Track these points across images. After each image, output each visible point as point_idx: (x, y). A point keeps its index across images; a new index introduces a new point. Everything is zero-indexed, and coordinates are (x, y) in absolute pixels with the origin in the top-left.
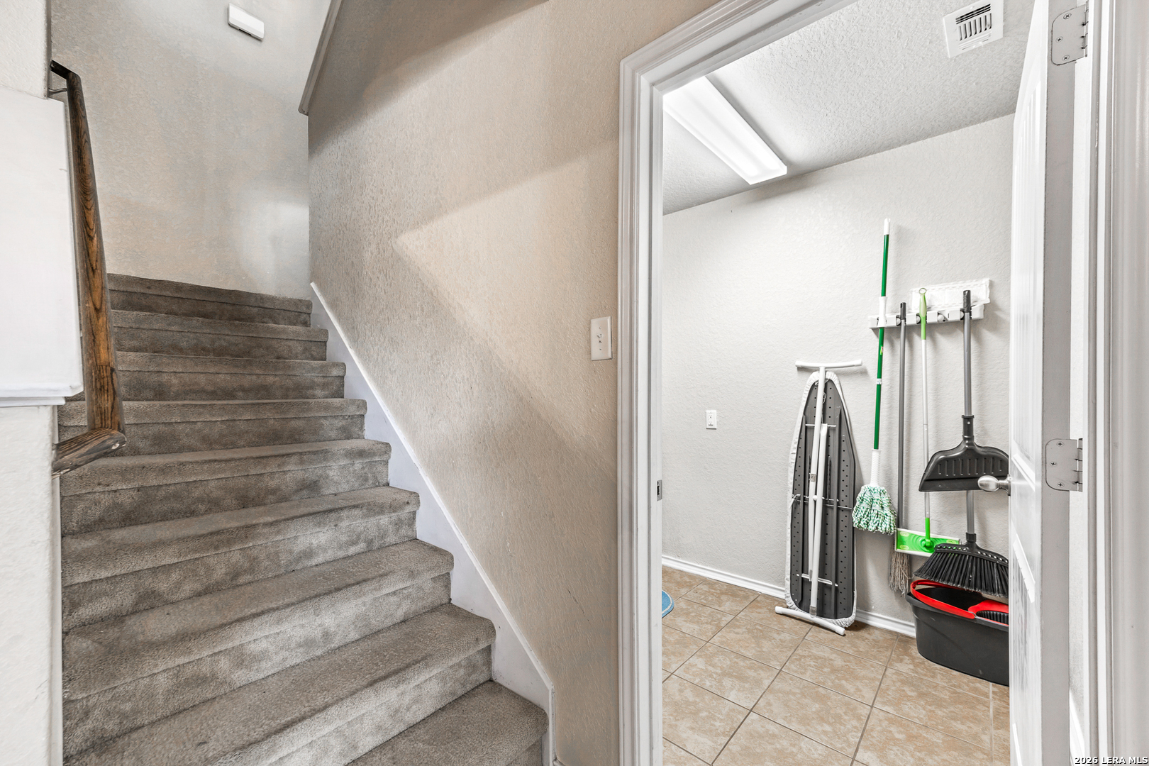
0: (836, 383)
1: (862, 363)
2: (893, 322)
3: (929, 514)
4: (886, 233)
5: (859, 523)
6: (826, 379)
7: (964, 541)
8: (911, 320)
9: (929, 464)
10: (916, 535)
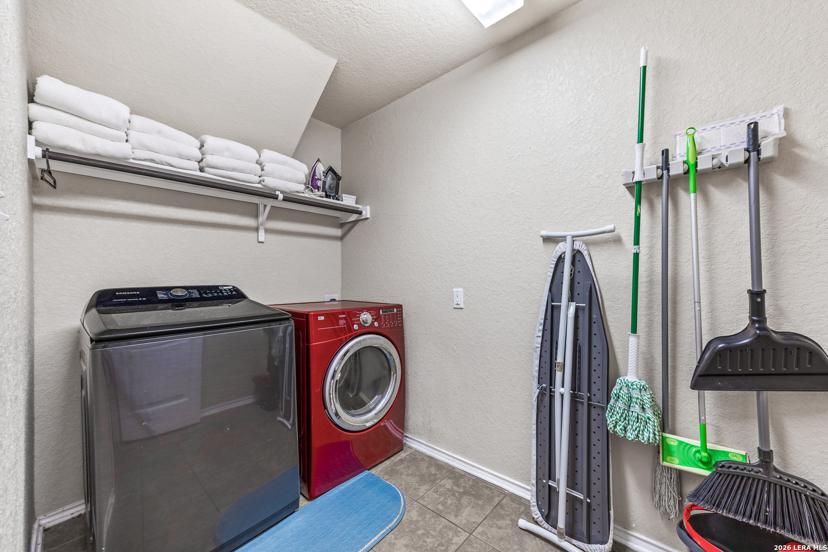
0: (585, 253)
1: (615, 228)
2: (653, 175)
3: (705, 419)
4: (642, 65)
5: (615, 427)
6: (573, 250)
7: (755, 459)
8: (676, 169)
9: (703, 354)
10: (687, 444)
